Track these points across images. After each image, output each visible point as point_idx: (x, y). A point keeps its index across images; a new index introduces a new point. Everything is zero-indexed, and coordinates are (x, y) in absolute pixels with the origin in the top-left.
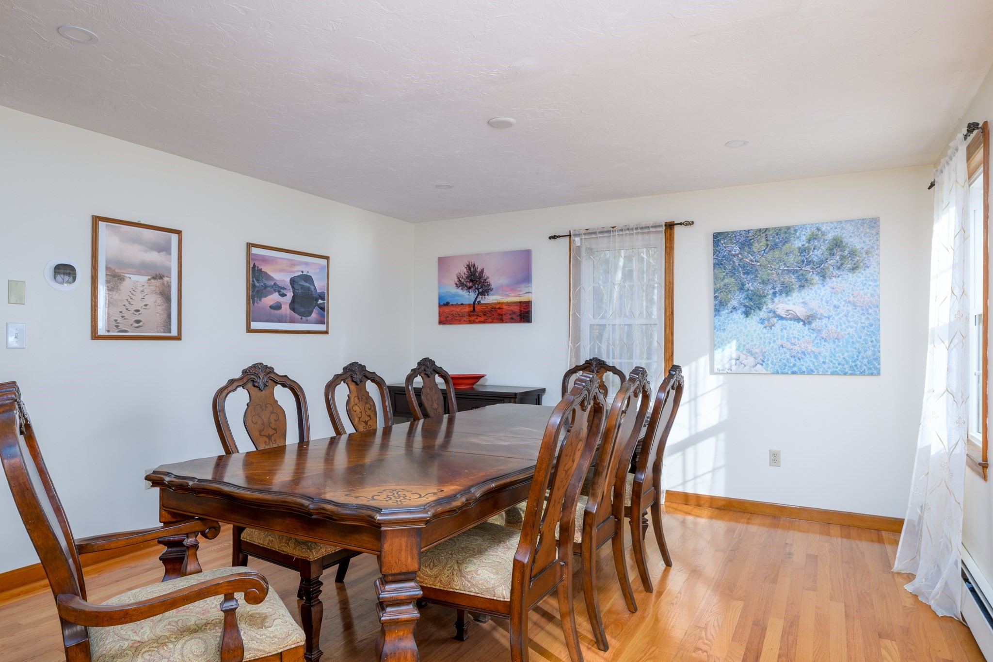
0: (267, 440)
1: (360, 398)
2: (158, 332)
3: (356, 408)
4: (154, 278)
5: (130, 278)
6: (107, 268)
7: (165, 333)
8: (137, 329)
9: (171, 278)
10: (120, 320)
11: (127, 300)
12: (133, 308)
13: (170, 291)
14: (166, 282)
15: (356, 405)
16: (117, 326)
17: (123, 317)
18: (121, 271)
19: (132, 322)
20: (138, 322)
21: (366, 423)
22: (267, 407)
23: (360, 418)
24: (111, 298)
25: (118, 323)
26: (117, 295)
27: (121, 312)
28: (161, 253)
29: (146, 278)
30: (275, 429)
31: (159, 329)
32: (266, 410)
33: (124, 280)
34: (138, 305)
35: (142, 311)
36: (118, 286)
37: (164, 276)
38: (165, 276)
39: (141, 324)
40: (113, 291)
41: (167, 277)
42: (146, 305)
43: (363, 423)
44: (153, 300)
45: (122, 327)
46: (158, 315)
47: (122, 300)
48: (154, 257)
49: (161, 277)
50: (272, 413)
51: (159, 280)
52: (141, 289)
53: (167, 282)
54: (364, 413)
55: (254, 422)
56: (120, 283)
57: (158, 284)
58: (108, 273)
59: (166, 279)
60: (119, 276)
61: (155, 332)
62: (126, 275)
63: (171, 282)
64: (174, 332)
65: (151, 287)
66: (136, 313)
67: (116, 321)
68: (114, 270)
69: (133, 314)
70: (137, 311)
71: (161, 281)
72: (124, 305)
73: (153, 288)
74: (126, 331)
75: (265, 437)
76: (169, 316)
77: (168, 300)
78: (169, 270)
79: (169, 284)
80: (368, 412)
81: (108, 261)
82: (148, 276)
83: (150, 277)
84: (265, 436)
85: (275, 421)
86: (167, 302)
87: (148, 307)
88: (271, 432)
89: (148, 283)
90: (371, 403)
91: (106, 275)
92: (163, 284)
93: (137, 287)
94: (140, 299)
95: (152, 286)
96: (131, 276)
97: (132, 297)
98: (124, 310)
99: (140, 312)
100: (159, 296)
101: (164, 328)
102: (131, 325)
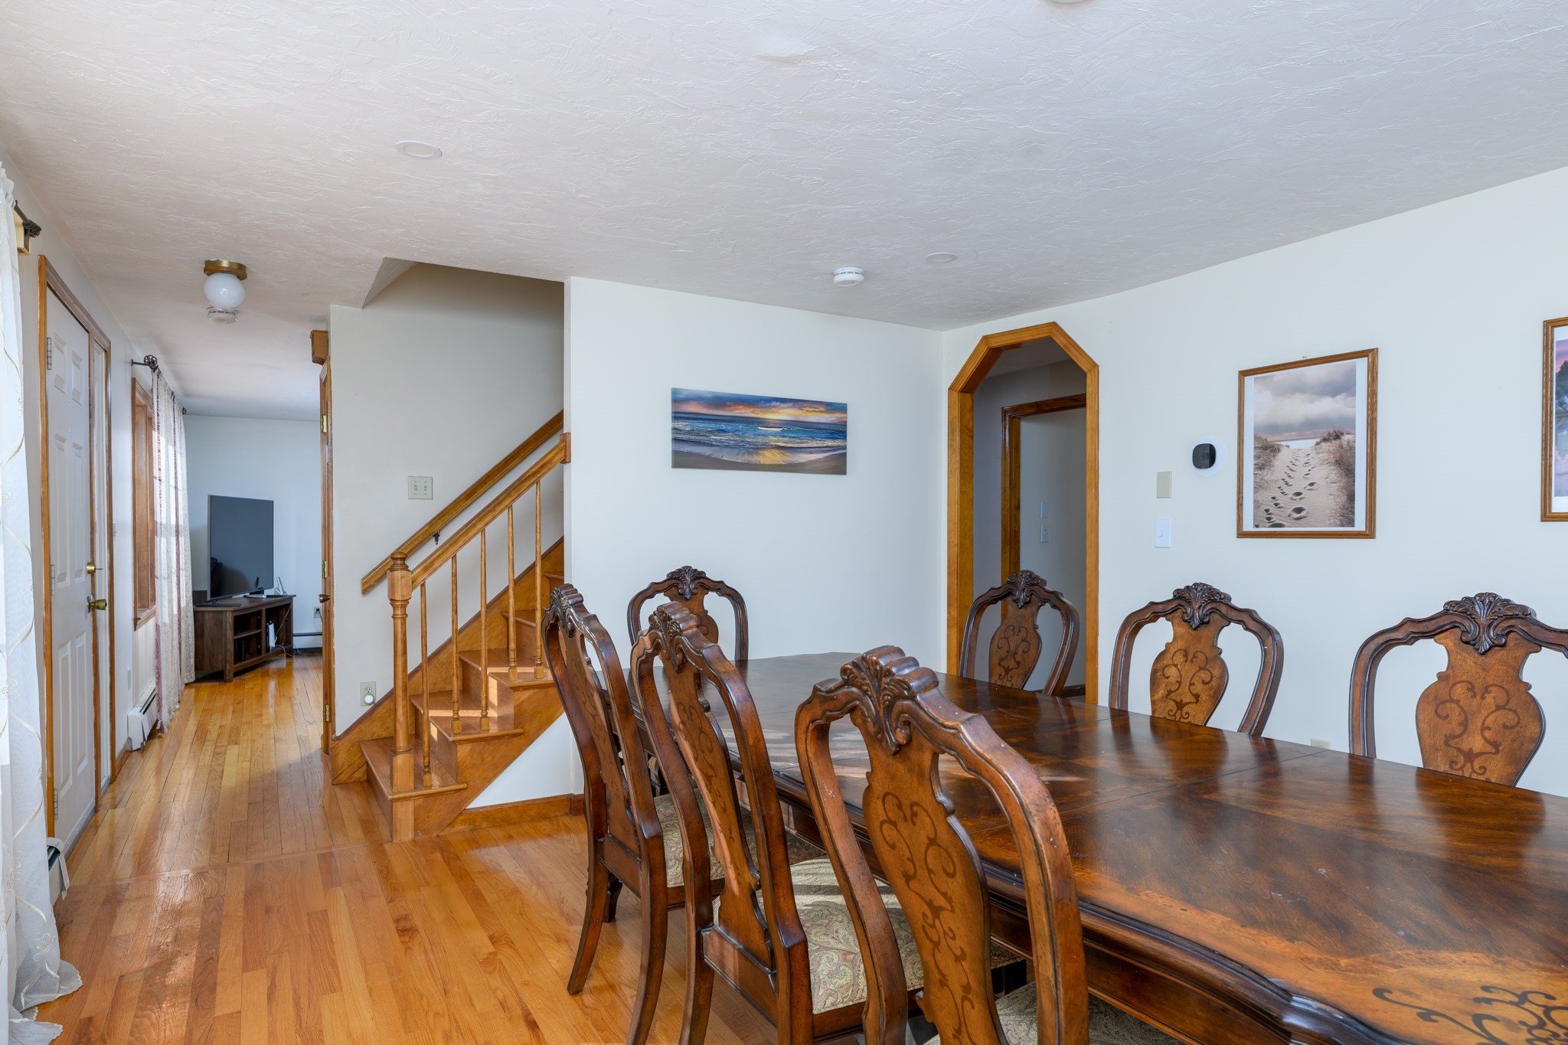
0: (1003, 674)
1: (1190, 656)
2: (1330, 525)
3: (1172, 672)
4: (1325, 440)
5: (1288, 447)
6: (1257, 438)
7: (1343, 526)
8: (1298, 522)
9: (1354, 434)
10: (1272, 509)
11: (1283, 479)
12: (1290, 491)
13: (1354, 457)
14: (1346, 443)
15: (1176, 666)
16: (1269, 519)
17: (1276, 505)
18: (1275, 438)
19: (1289, 512)
20: (1299, 510)
21: (1180, 706)
22: (1020, 631)
23: (1170, 692)
24: (1262, 479)
25: (1270, 514)
26: (1269, 474)
27: (1273, 498)
28: (1338, 397)
29: (1314, 441)
30: (1018, 663)
31: (1332, 521)
32: (1017, 635)
33: (1279, 450)
34: (1299, 485)
35: (1305, 493)
36: (1270, 462)
37: (1342, 434)
38: (1344, 432)
39: (1303, 514)
40: (1264, 469)
41: (1348, 434)
42: (1312, 484)
43: (1173, 704)
44: (1325, 475)
45: (1276, 519)
46: (1332, 497)
47: (1276, 481)
48: (1326, 407)
49: (1337, 437)
50: (1023, 640)
51: (1333, 442)
52: (1305, 460)
53: (1348, 442)
54: (1185, 688)
55: (1000, 646)
56: (1274, 456)
57: (1331, 449)
58: (1257, 445)
59: (1345, 438)
60: (1272, 447)
61: (1326, 526)
62: (1282, 443)
63: (1354, 442)
64: (1360, 525)
65: (1320, 456)
66: (1295, 498)
67: (1267, 511)
68: (1266, 439)
69: (1292, 499)
70: (1298, 494)
71: (1337, 442)
72: (1280, 488)
73: (1325, 456)
74: (1280, 525)
75: (1002, 669)
76: (1351, 498)
77: (1349, 471)
78: (1351, 422)
79: (1351, 445)
80: (1199, 688)
81: (1256, 430)
82: (1316, 438)
83: (1318, 440)
84: (1003, 667)
85: (1024, 652)
86: (1347, 475)
87: (1315, 486)
88: (1012, 664)
89: (1316, 449)
90: (1216, 672)
91: (1255, 448)
92: (1341, 447)
93: (1298, 458)
94: (1303, 475)
95: (1322, 453)
96: (1288, 443)
97: (1291, 473)
98: (1278, 495)
99: (1302, 496)
100: (1333, 468)
101: (1341, 518)
102: (1289, 516)
